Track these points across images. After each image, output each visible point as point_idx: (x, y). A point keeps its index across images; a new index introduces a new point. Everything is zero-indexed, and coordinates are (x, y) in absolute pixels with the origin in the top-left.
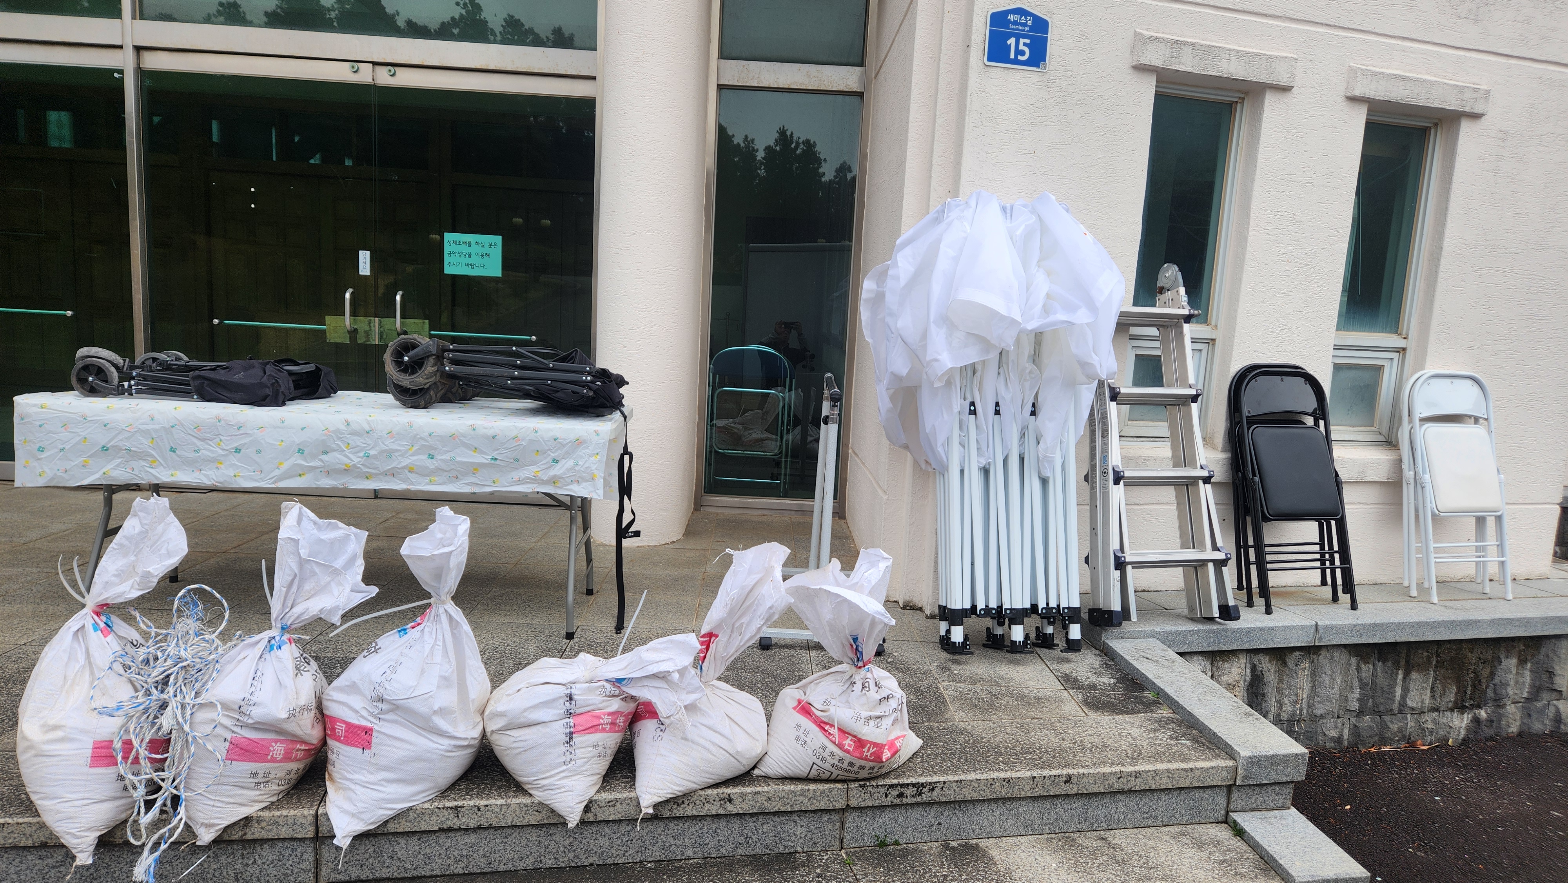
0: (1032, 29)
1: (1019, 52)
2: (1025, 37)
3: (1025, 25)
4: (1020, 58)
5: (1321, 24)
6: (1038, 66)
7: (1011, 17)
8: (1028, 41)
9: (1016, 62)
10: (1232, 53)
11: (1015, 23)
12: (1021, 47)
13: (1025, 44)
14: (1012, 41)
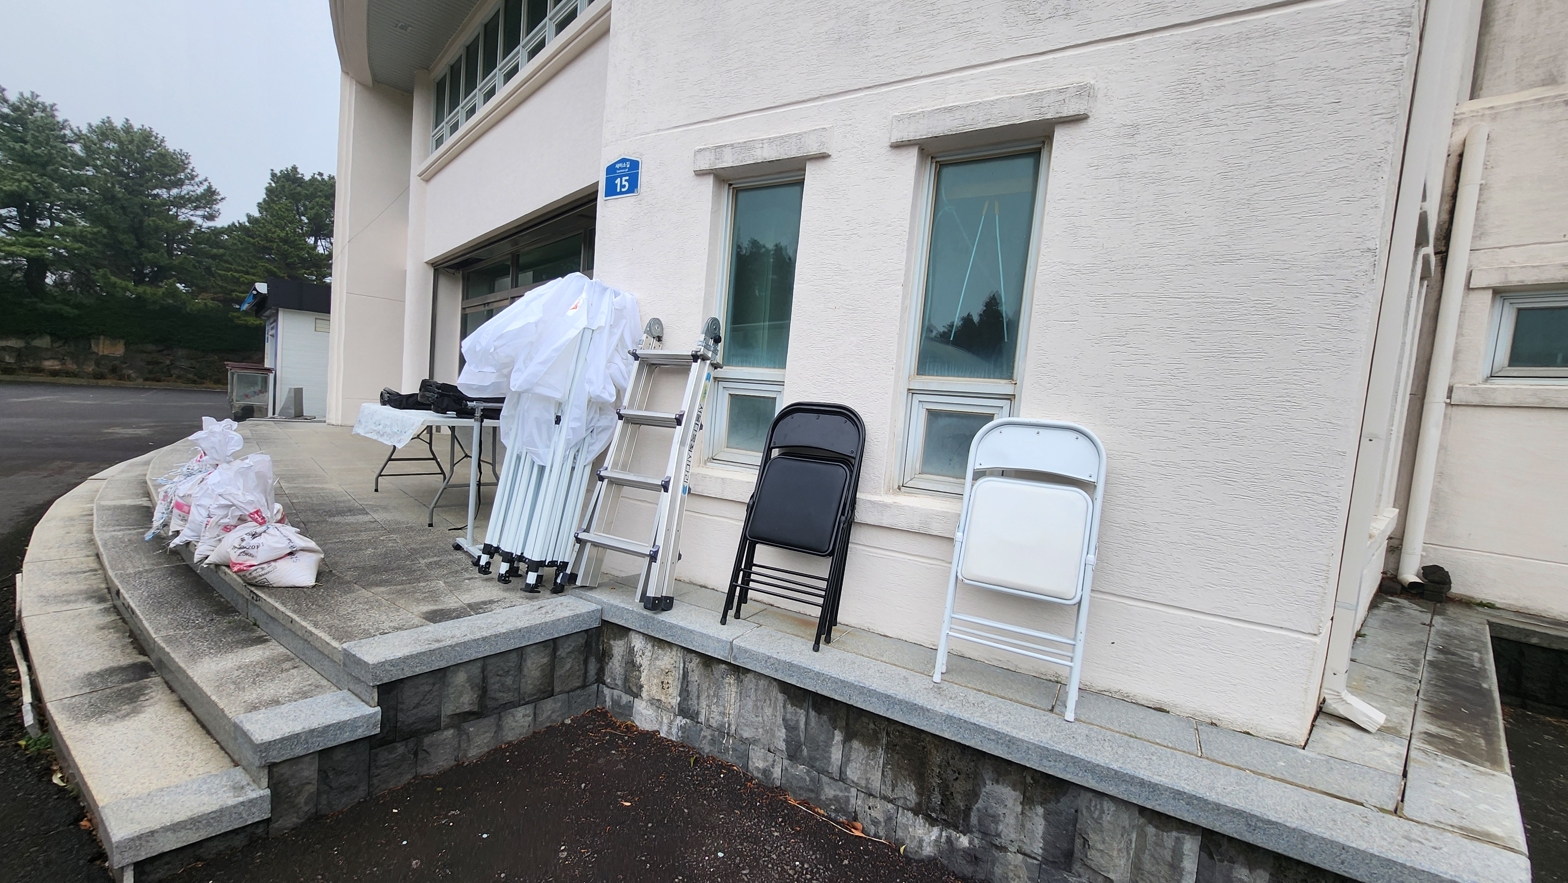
0: (630, 169)
1: (623, 186)
2: (625, 176)
3: (625, 168)
4: (623, 190)
5: (860, 89)
6: (633, 192)
7: (617, 166)
8: (627, 178)
9: (621, 193)
10: (764, 142)
11: (620, 168)
12: (624, 183)
13: (626, 180)
14: (618, 181)
